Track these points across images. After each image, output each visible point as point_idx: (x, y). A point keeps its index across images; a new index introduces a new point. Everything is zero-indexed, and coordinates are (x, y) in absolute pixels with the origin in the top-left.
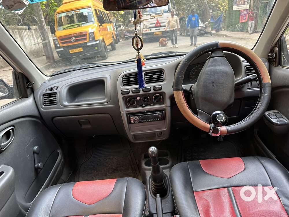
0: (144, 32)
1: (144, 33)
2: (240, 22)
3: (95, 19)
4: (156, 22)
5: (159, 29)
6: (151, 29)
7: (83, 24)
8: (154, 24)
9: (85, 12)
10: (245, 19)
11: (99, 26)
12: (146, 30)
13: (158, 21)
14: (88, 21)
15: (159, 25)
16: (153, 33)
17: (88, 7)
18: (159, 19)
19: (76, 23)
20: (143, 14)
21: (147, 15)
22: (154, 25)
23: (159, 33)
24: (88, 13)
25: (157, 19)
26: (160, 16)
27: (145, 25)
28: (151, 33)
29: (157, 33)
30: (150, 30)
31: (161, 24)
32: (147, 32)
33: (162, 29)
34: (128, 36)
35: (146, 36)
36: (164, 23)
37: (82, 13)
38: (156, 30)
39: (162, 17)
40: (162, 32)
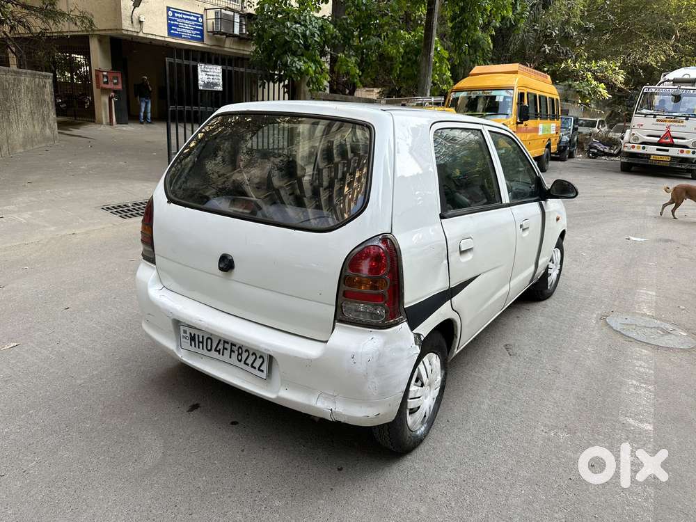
0: (626, 150)
1: (626, 153)
3: (513, 110)
4: (663, 133)
5: (667, 151)
6: (646, 146)
8: (659, 136)
9: (500, 96)
11: (518, 123)
12: (633, 147)
13: (669, 131)
14: (499, 112)
15: (668, 140)
16: (650, 155)
17: (507, 89)
18: (672, 129)
19: (479, 112)
20: (638, 112)
21: (646, 115)
22: (656, 140)
23: (664, 159)
24: (505, 97)
25: (668, 128)
26: (679, 122)
27: (634, 134)
28: (644, 154)
29: (658, 158)
30: (644, 148)
31: (675, 140)
32: (635, 150)
33: (674, 152)
34: (598, 150)
35: (629, 160)
36: (684, 139)
37: (494, 97)
38: (658, 150)
39: (682, 124)
40: (672, 157)
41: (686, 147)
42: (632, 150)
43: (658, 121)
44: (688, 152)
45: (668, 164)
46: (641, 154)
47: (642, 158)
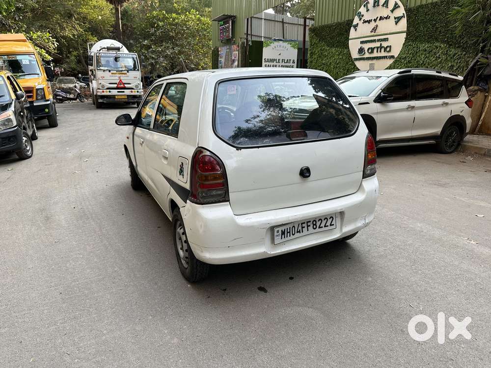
0: (99, 94)
1: (99, 96)
2: (229, 93)
3: (41, 70)
4: (117, 81)
5: (124, 92)
6: (111, 90)
7: (22, 75)
8: (116, 84)
9: (25, 60)
10: (233, 91)
12: (103, 92)
13: (121, 80)
15: (122, 86)
16: (115, 96)
17: (29, 54)
18: (122, 78)
20: (98, 68)
21: (104, 70)
22: (115, 86)
23: (123, 97)
24: (30, 61)
25: (120, 78)
26: (124, 74)
27: (100, 83)
28: (111, 95)
29: (120, 97)
30: (110, 92)
31: (126, 85)
32: (105, 94)
33: (127, 92)
35: (103, 100)
36: (130, 84)
38: (118, 92)
39: (126, 75)
40: (128, 96)
41: (132, 89)
42: (103, 94)
43: (112, 74)
44: (135, 92)
45: (126, 100)
46: (109, 96)
47: (111, 98)
